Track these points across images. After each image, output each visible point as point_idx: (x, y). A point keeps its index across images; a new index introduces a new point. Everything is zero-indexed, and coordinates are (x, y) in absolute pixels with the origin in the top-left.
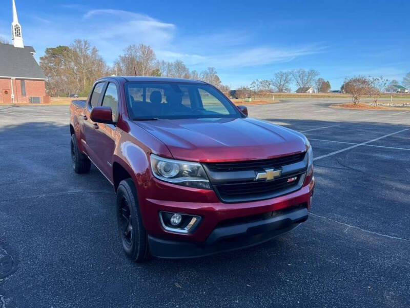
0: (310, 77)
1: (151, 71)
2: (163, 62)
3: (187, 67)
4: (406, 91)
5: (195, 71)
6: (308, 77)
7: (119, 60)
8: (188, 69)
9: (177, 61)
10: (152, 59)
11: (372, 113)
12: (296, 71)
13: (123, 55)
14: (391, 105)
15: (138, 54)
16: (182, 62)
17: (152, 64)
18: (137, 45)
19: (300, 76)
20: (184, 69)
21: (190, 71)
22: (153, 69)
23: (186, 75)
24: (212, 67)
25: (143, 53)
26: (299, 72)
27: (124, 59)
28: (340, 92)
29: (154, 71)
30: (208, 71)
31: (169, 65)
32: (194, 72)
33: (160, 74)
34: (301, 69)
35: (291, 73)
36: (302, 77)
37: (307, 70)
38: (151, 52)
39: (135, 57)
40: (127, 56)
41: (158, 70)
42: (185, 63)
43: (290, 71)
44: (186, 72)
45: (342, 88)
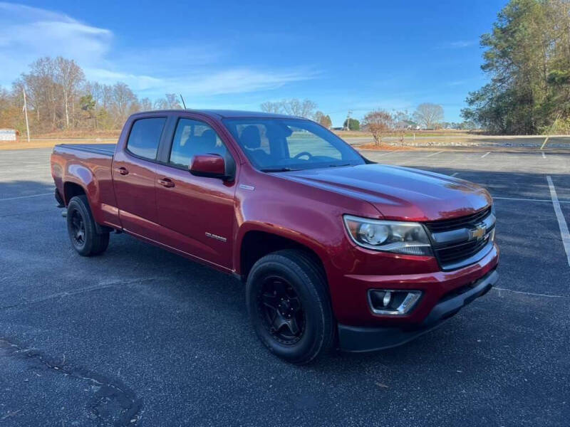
0: (306, 110)
1: (78, 98)
2: (97, 85)
3: (134, 93)
4: (418, 128)
5: (147, 99)
6: (304, 111)
7: (21, 79)
8: (136, 96)
9: (118, 84)
10: (80, 80)
11: (402, 155)
12: (287, 102)
13: (28, 72)
14: (417, 145)
15: (56, 72)
16: (126, 86)
17: (79, 87)
18: (53, 57)
19: (293, 109)
20: (131, 95)
21: (140, 98)
22: (81, 96)
23: (133, 104)
24: (171, 94)
25: (64, 71)
26: (291, 103)
27: (30, 79)
28: (343, 130)
29: (83, 98)
30: (166, 99)
31: (107, 90)
32: (145, 100)
33: (94, 102)
34: (294, 100)
35: (281, 105)
36: (297, 109)
37: (301, 100)
38: (77, 69)
39: (49, 76)
40: (36, 75)
41: (90, 97)
42: (130, 87)
43: (280, 101)
44: (134, 101)
45: (346, 124)
